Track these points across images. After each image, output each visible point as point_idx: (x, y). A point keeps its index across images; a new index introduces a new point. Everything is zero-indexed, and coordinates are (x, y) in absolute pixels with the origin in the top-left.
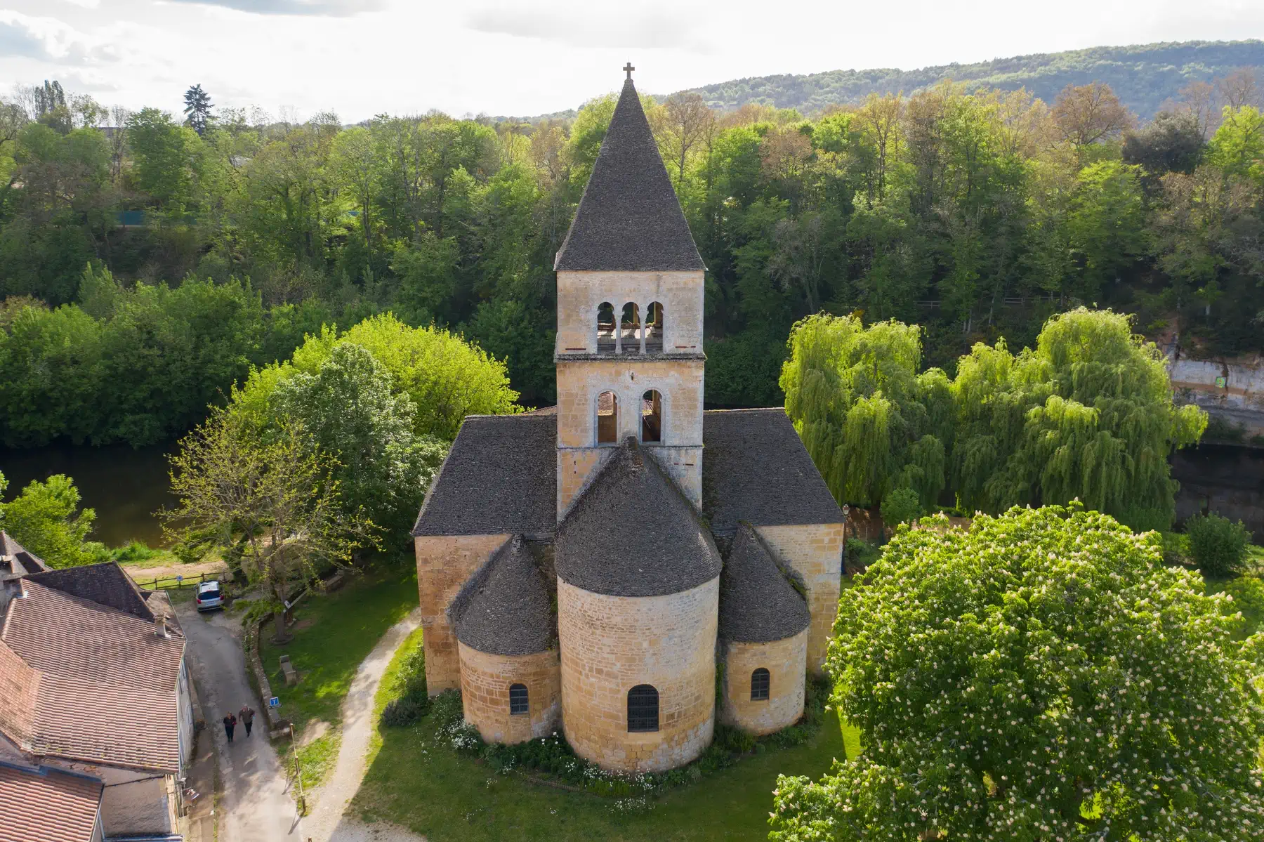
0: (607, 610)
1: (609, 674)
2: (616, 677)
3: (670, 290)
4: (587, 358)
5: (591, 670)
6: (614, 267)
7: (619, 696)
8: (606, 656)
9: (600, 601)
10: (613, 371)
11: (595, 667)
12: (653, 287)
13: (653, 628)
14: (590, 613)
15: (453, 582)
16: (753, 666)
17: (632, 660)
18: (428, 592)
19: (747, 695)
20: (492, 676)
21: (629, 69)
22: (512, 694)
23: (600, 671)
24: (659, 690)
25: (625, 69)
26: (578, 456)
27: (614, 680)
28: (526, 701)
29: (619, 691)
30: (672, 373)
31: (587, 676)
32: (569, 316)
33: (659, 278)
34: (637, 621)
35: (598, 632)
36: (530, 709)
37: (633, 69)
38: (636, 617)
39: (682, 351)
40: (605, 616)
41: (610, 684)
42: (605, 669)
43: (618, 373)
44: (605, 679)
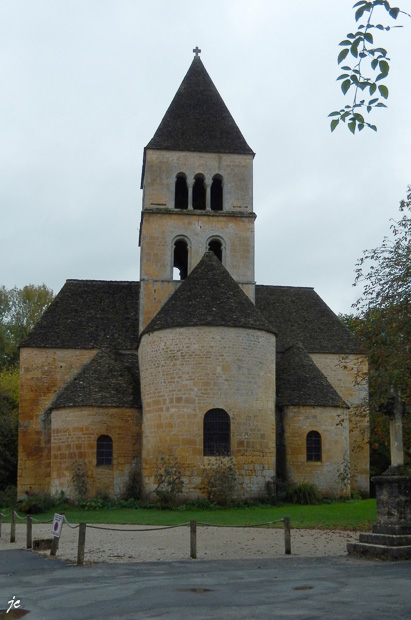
0: (187, 341)
1: (188, 401)
2: (193, 402)
3: (228, 166)
4: (168, 212)
5: (171, 401)
6: (187, 149)
7: (196, 421)
8: (184, 382)
9: (181, 334)
10: (186, 222)
11: (175, 396)
12: (216, 164)
13: (225, 355)
14: (171, 348)
15: (48, 390)
16: (307, 428)
17: (207, 384)
18: (27, 398)
19: (303, 457)
20: (82, 429)
21: (197, 51)
22: (99, 446)
23: (179, 400)
24: (231, 415)
25: (194, 51)
26: (158, 285)
27: (192, 406)
28: (111, 454)
29: (196, 416)
30: (230, 225)
31: (168, 409)
32: (154, 180)
33: (220, 158)
34: (212, 348)
35: (178, 362)
36: (115, 462)
37: (200, 51)
38: (212, 344)
39: (238, 209)
40: (185, 346)
41: (188, 410)
42: (184, 397)
43: (190, 223)
44: (184, 407)
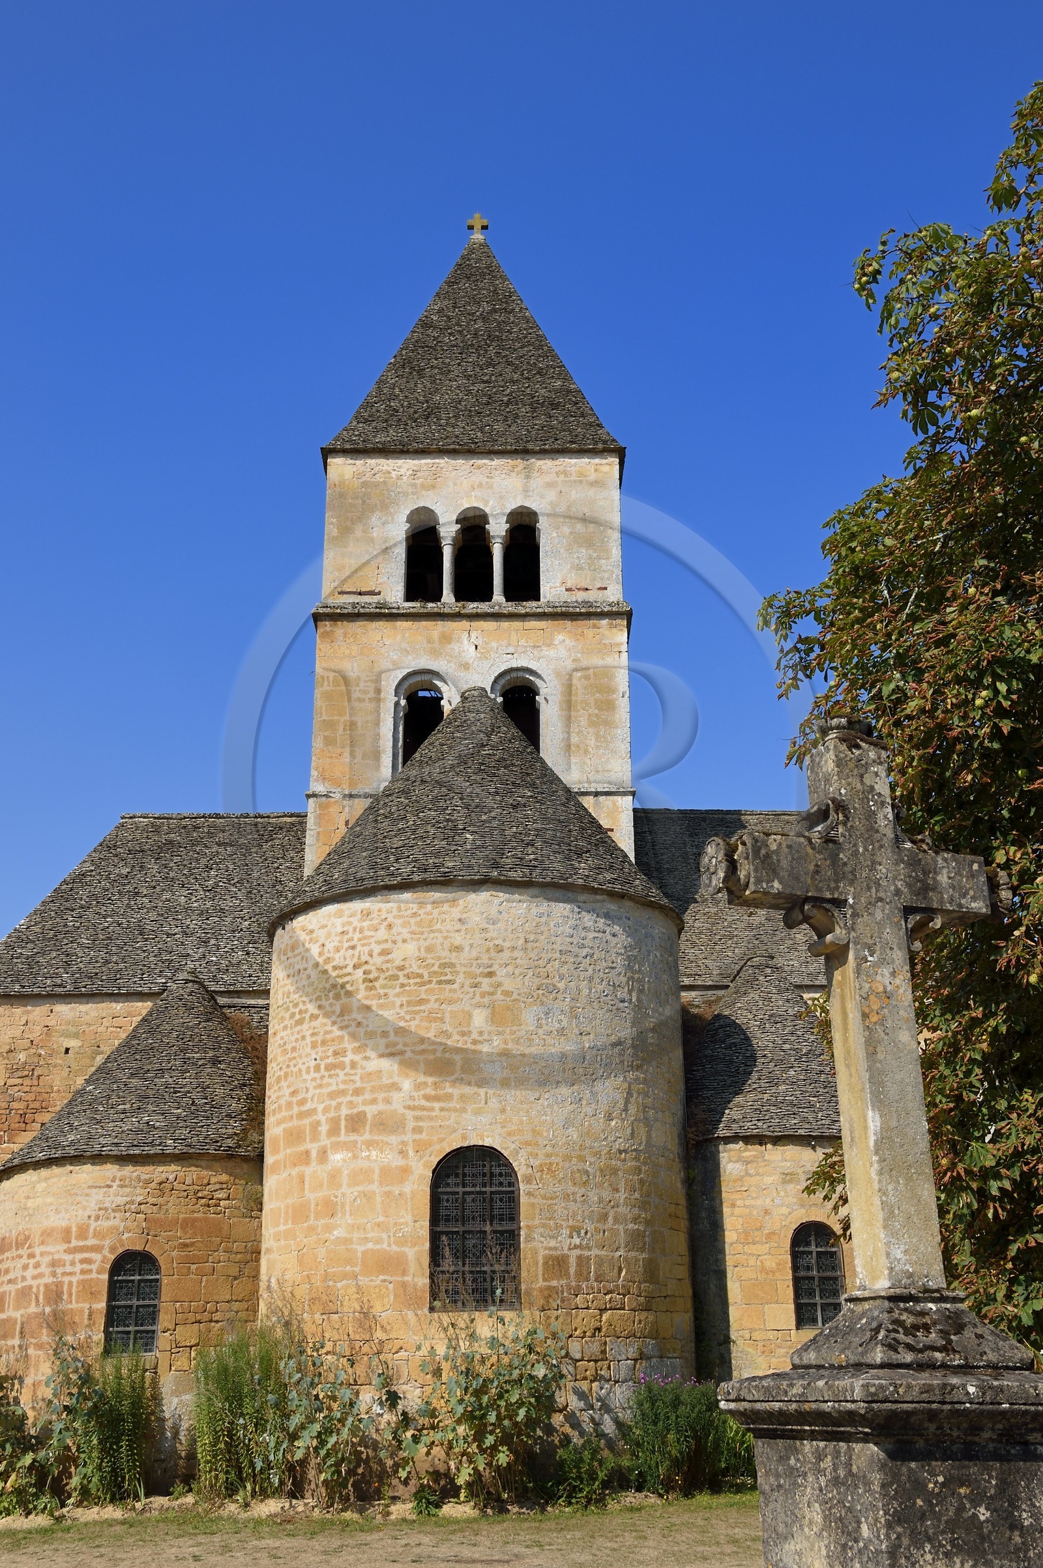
0: (382, 933)
1: (386, 1124)
2: (399, 1126)
3: (551, 487)
4: (385, 614)
5: (334, 1130)
7: (407, 1189)
10: (435, 635)
11: (345, 1111)
12: (517, 483)
13: (501, 972)
14: (338, 958)
15: (23, 1122)
17: (444, 1067)
20: (66, 1235)
22: (115, 1290)
23: (356, 1122)
24: (519, 1165)
26: (356, 807)
27: (393, 1139)
29: (405, 1171)
30: (560, 637)
31: (323, 1155)
32: (346, 531)
33: (528, 468)
34: (458, 949)
35: (355, 1002)
38: (458, 940)
39: (581, 596)
40: (377, 949)
41: (383, 1157)
42: (371, 1111)
43: (446, 639)
44: (369, 1144)
